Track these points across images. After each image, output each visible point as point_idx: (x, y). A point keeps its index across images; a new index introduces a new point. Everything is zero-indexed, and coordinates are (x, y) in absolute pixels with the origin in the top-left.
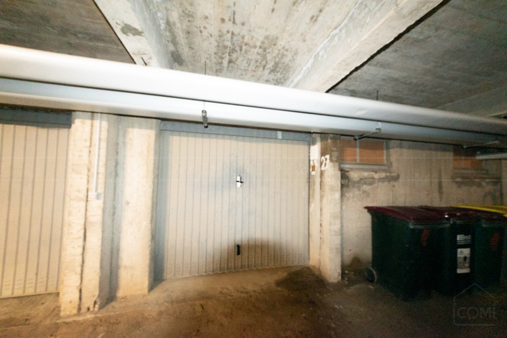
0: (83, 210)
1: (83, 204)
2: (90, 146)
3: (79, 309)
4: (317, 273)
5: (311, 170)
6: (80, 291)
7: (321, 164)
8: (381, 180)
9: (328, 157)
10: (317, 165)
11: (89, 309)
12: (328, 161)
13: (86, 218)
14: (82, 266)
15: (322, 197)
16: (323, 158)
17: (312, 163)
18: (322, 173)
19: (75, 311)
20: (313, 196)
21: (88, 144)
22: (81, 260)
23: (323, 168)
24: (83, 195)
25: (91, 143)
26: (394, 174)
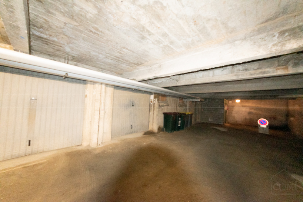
0: (99, 114)
1: (98, 112)
2: (101, 94)
3: (97, 145)
4: (151, 131)
5: (151, 102)
6: (98, 139)
7: (154, 101)
8: (166, 106)
9: (156, 99)
10: (153, 101)
11: (100, 145)
12: (156, 100)
13: (99, 116)
14: (98, 131)
15: (154, 110)
16: (155, 99)
17: (151, 100)
18: (154, 103)
19: (96, 146)
20: (151, 110)
21: (100, 93)
22: (98, 130)
23: (155, 102)
24: (98, 109)
25: (101, 92)
26: (168, 104)
